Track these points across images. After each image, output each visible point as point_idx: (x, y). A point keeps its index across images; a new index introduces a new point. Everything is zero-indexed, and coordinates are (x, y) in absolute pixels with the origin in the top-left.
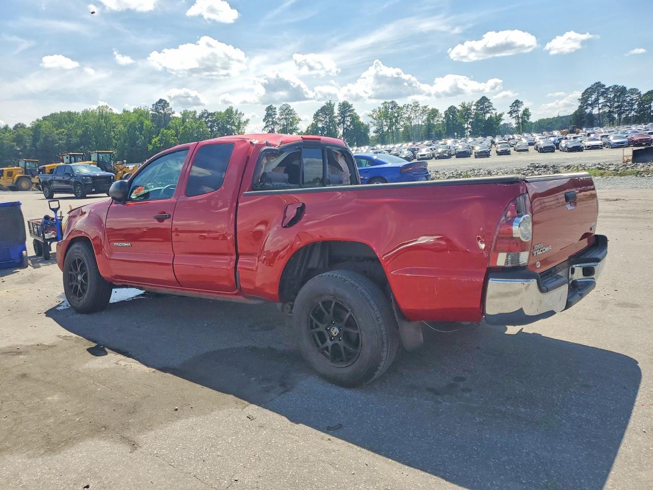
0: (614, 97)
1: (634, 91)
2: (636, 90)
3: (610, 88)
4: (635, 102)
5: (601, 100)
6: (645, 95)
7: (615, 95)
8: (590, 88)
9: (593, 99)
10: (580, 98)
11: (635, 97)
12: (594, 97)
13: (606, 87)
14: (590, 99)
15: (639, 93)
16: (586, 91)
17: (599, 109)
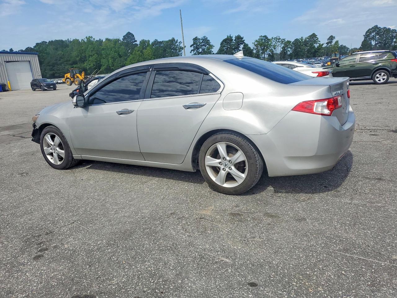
1: (394, 31)
5: (377, 36)
8: (371, 29)
10: (365, 35)
11: (394, 35)
12: (373, 34)
13: (380, 28)
14: (370, 35)
16: (368, 30)
17: (376, 41)
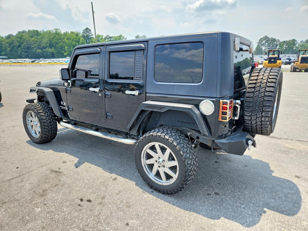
2: (279, 40)
4: (278, 45)
5: (266, 44)
6: (282, 42)
7: (271, 42)
10: (258, 42)
11: (278, 43)
13: (269, 38)
14: (262, 42)
16: (261, 39)
17: (265, 47)
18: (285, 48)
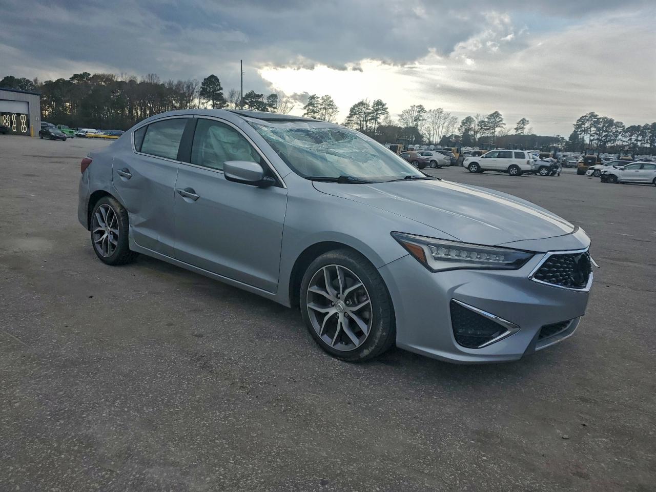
0: (603, 128)
1: (619, 124)
2: (622, 123)
3: (600, 118)
4: (620, 133)
5: (593, 129)
6: (628, 129)
7: (604, 126)
8: (585, 116)
9: (586, 126)
11: (620, 129)
12: (587, 125)
13: (597, 117)
14: (583, 126)
15: (623, 126)
16: (581, 118)
17: (591, 136)
18: (635, 140)
